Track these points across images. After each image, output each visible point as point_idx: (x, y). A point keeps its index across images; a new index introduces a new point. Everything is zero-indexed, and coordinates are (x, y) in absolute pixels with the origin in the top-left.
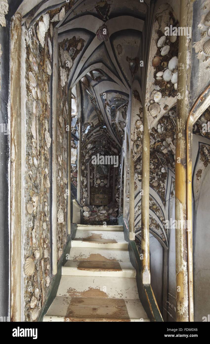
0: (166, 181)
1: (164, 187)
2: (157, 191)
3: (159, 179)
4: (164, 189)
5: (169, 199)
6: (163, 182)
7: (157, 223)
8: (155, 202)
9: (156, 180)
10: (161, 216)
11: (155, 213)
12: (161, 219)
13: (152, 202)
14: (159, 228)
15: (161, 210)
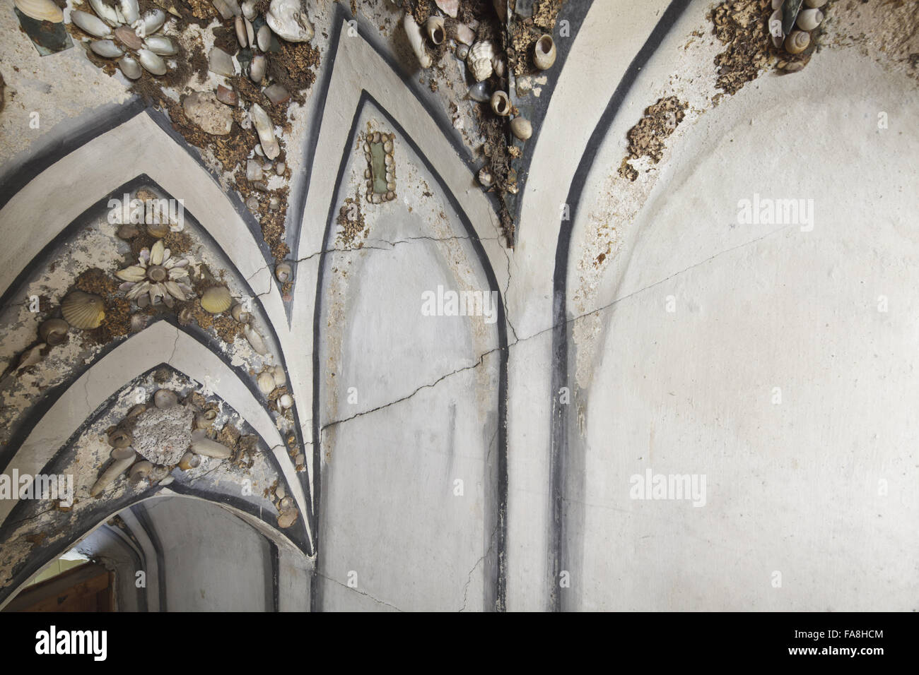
0: (300, 114)
1: (281, 158)
2: (230, 175)
3: (245, 90)
4: (287, 174)
5: (324, 253)
6: (279, 118)
7: (239, 425)
8: (216, 265)
9: (218, 90)
10: (266, 368)
11: (215, 349)
12: (266, 386)
13: (191, 260)
14: (250, 452)
15: (259, 322)
